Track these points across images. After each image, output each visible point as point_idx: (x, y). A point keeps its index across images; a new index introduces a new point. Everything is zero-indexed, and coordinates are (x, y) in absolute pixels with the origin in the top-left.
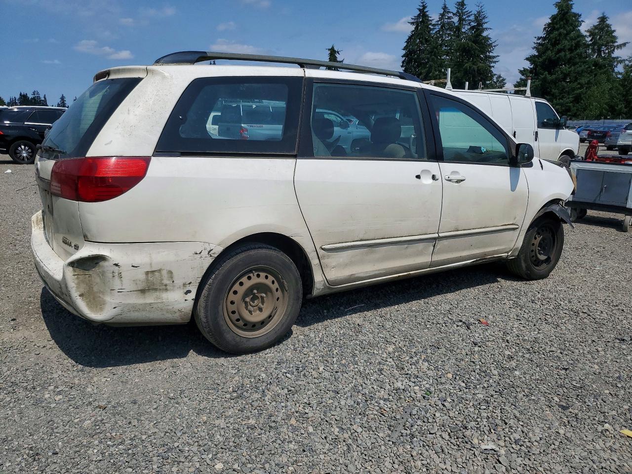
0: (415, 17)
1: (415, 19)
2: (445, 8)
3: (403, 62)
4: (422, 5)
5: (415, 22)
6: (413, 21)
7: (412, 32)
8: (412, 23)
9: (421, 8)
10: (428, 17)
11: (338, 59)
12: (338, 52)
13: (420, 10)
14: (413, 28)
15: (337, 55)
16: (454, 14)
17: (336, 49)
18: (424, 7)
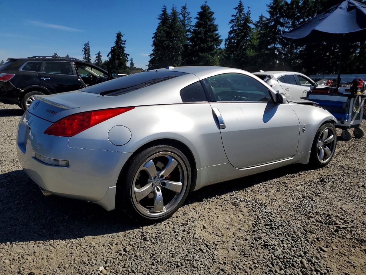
0: (160, 15)
1: (161, 16)
2: (173, 10)
3: (154, 41)
4: (163, 8)
5: (161, 18)
6: (159, 17)
7: (159, 23)
8: (160, 19)
9: (164, 10)
10: (168, 15)
11: (122, 40)
12: (122, 36)
13: (163, 11)
14: (159, 21)
15: (122, 37)
16: (180, 13)
17: (122, 34)
18: (165, 9)
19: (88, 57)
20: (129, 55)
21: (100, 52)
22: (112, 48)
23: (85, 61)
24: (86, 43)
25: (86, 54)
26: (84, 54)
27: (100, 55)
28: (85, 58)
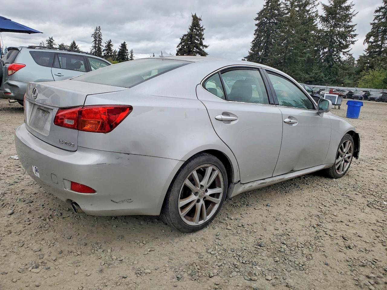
19: (99, 46)
20: (206, 47)
21: (110, 40)
22: (185, 35)
23: (94, 50)
24: (97, 28)
25: (96, 43)
26: (94, 41)
27: (111, 43)
28: (95, 47)
